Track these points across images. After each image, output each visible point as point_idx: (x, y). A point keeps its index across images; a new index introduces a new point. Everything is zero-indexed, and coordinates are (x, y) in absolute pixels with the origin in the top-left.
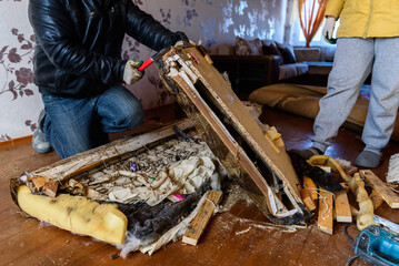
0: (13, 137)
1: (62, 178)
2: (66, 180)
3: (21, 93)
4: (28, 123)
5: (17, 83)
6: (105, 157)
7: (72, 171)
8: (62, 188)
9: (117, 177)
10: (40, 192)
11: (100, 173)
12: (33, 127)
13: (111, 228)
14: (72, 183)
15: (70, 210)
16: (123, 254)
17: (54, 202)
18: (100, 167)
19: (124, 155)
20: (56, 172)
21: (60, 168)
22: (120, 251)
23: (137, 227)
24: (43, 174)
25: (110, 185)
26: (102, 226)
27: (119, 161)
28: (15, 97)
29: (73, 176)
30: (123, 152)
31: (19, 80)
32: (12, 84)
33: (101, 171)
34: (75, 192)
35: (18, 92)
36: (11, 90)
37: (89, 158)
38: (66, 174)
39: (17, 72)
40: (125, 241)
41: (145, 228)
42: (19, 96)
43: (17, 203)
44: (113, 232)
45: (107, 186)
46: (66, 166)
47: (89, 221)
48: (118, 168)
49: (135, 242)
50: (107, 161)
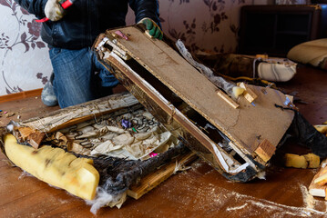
0: (25, 89)
1: (48, 129)
2: (53, 132)
3: (33, 46)
4: (39, 76)
5: (29, 35)
6: (97, 112)
7: (60, 123)
8: (47, 140)
9: (105, 133)
10: (24, 142)
11: (89, 128)
12: (45, 80)
13: (83, 182)
14: (58, 135)
15: (48, 161)
16: (94, 210)
17: (35, 153)
18: (90, 121)
19: (118, 110)
20: (43, 123)
21: (47, 120)
22: (90, 207)
23: (109, 182)
24: (30, 124)
25: (97, 140)
26: (75, 180)
27: (111, 116)
28: (27, 50)
29: (59, 129)
30: (117, 107)
31: (31, 32)
32: (24, 36)
33: (92, 125)
34: (60, 144)
35: (30, 44)
36: (23, 42)
37: (80, 111)
38: (53, 126)
39: (29, 24)
40: (96, 196)
41: (117, 183)
42: (31, 48)
43: (4, 151)
44: (84, 187)
45: (94, 141)
46: (55, 118)
47: (63, 174)
48: (110, 124)
49: (106, 198)
50: (98, 116)
